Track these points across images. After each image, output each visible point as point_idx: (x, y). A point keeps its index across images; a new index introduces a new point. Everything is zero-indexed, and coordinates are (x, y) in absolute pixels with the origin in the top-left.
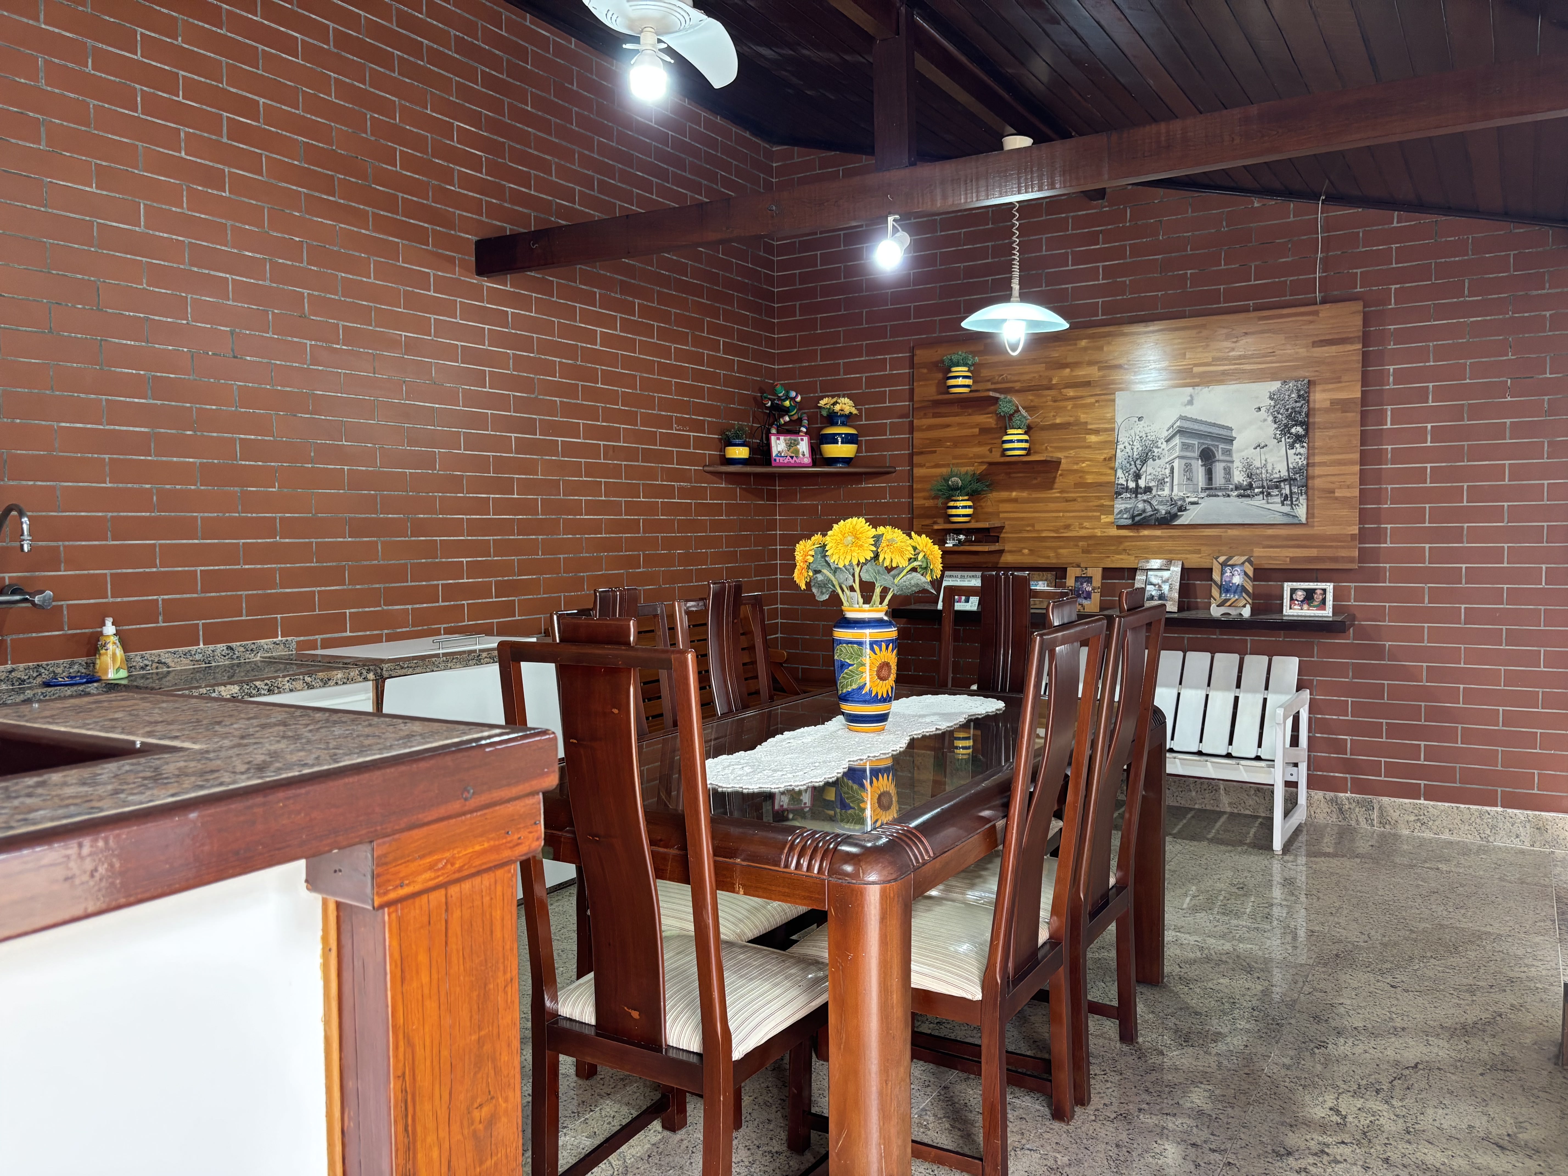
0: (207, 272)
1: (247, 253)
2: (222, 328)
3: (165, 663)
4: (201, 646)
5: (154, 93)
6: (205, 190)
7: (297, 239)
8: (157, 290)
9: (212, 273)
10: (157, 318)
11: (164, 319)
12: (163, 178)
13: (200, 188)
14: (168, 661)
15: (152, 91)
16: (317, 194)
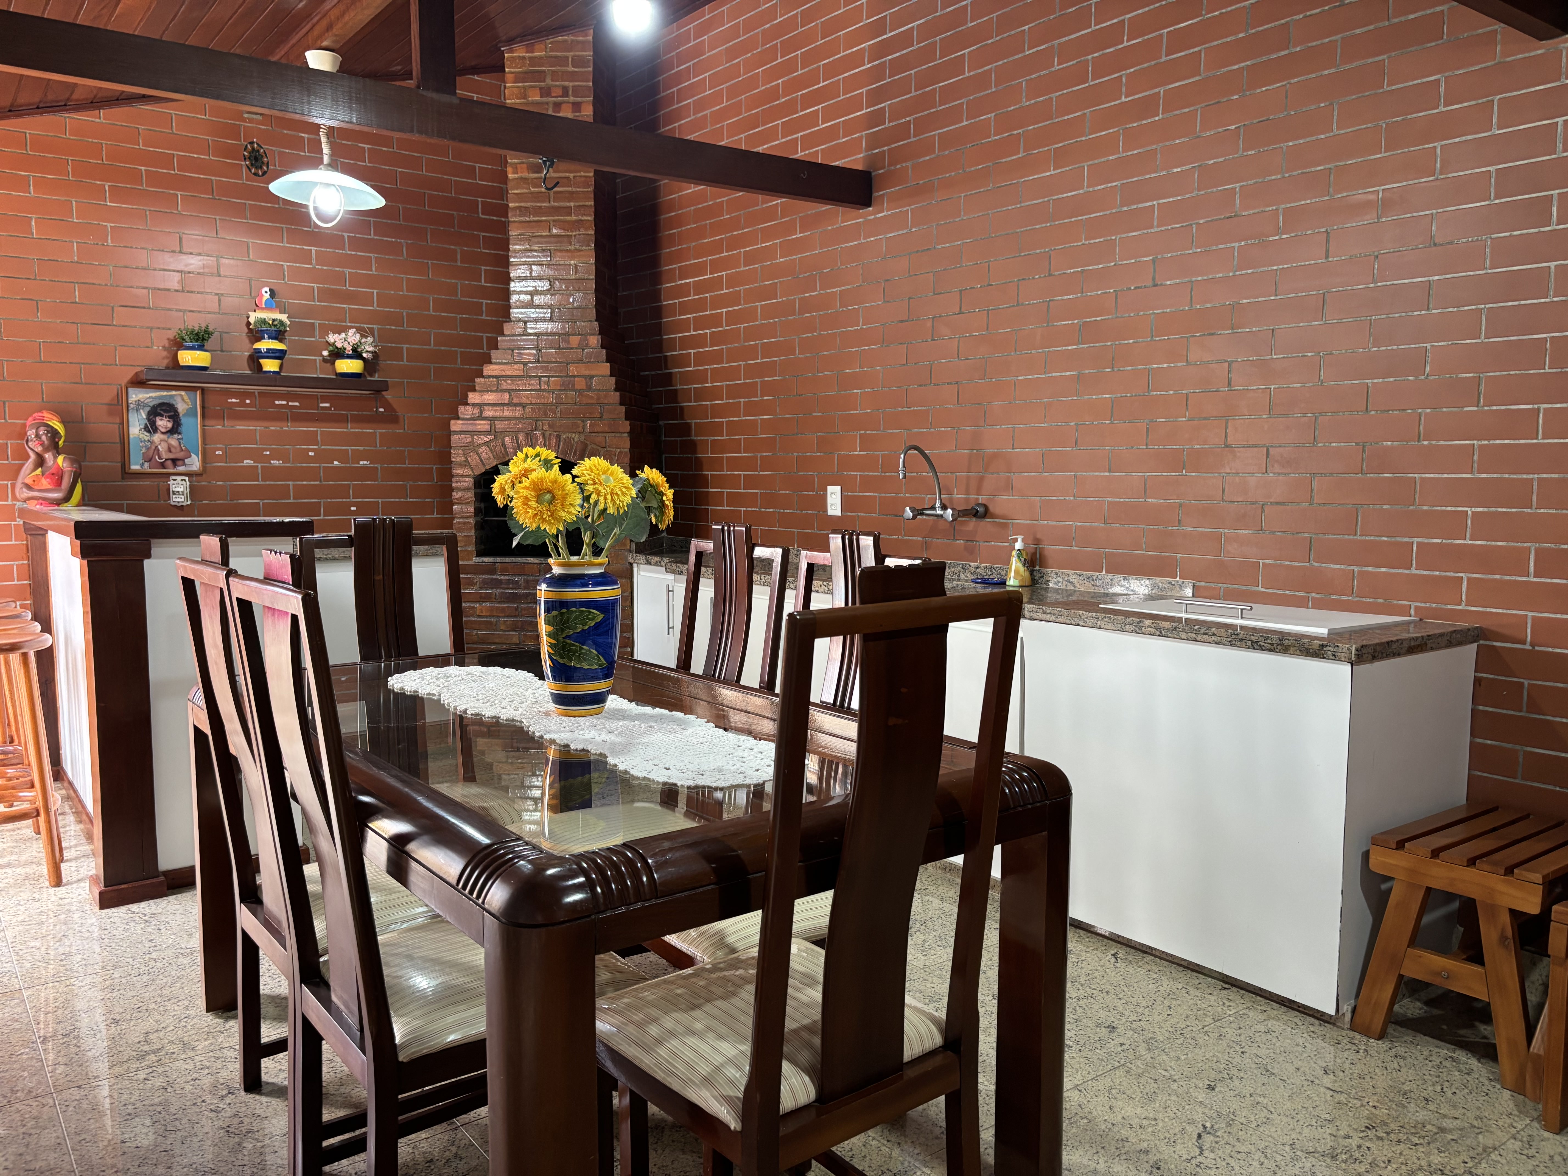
0: (1135, 207)
1: (1175, 170)
2: (1145, 259)
3: (1072, 583)
4: (1104, 573)
5: (1103, 54)
6: (1140, 123)
7: (1233, 127)
8: (1092, 241)
9: (1140, 206)
10: (1091, 268)
11: (1096, 267)
12: (1103, 133)
13: (1135, 125)
14: (1075, 581)
15: (1101, 53)
16: (1265, 58)
